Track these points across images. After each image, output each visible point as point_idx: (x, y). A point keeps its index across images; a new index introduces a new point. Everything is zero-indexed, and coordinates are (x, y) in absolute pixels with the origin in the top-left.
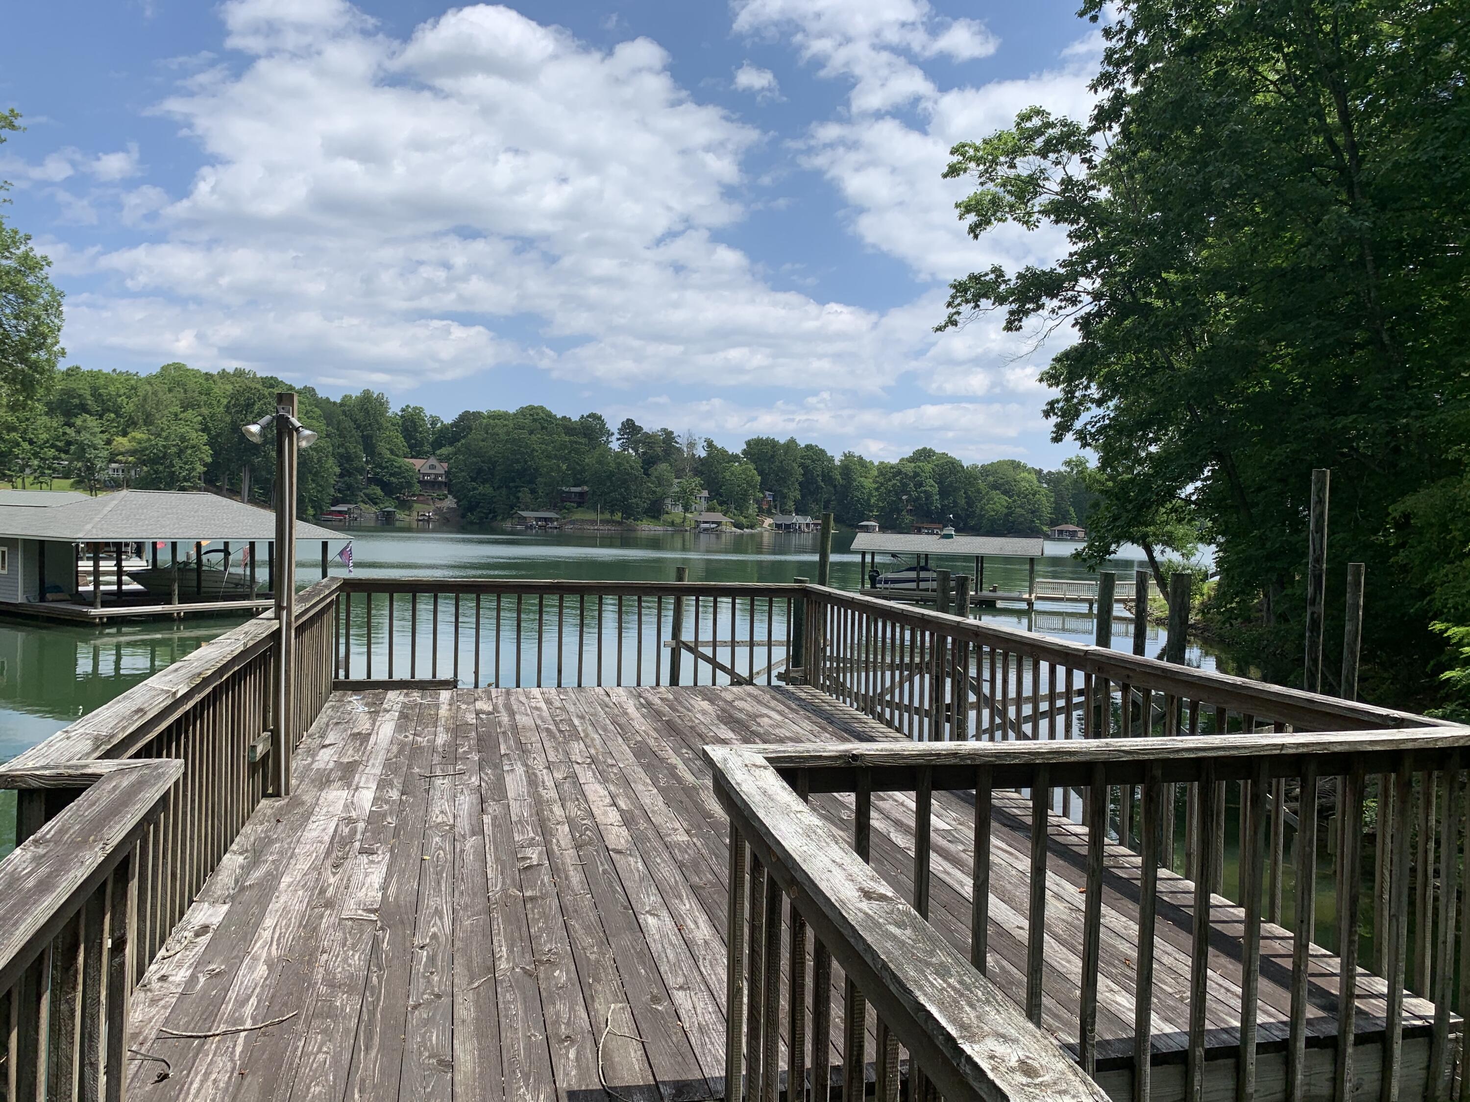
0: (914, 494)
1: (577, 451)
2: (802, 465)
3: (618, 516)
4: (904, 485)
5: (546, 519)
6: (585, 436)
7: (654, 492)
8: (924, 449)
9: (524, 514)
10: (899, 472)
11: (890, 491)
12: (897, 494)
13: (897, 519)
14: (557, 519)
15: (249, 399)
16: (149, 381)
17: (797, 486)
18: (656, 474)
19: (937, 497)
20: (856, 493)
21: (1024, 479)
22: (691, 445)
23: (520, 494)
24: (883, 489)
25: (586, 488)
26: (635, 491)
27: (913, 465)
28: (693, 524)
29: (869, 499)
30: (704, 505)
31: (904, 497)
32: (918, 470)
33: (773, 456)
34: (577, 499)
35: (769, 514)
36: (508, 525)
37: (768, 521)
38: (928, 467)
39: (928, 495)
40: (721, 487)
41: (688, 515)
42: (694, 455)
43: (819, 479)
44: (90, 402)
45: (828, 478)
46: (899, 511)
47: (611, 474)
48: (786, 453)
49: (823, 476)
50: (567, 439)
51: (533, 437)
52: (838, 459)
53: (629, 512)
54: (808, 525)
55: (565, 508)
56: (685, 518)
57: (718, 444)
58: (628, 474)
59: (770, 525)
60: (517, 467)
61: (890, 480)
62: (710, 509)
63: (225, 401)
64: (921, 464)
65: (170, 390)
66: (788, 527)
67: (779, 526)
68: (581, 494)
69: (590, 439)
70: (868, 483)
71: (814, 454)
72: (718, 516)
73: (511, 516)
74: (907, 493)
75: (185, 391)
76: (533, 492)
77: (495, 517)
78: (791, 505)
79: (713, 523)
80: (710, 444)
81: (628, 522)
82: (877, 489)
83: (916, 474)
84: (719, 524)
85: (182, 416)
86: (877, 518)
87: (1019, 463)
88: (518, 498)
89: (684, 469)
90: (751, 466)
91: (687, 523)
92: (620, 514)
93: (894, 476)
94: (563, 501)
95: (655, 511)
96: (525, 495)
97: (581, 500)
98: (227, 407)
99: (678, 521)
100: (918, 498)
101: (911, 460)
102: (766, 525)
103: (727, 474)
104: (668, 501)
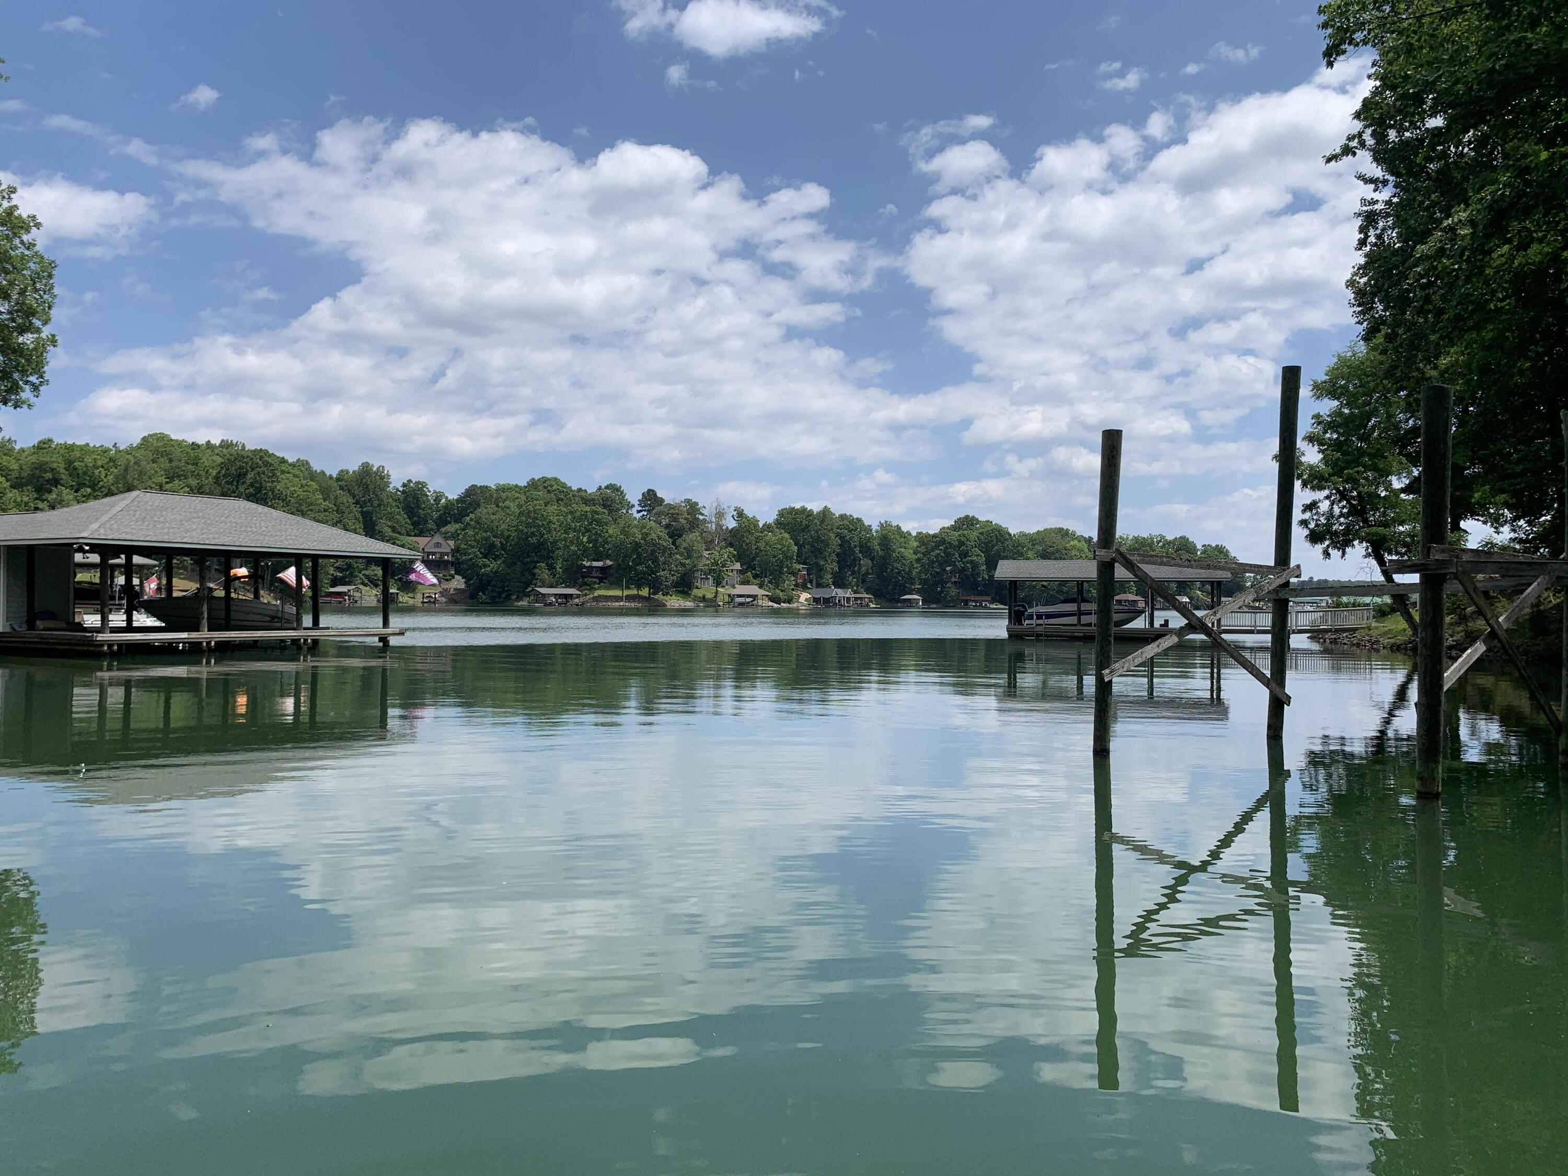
0: (959, 565)
1: (599, 522)
2: (838, 535)
3: (645, 592)
4: (948, 555)
5: (566, 596)
6: (604, 506)
7: (683, 565)
8: (967, 517)
9: (543, 590)
10: (943, 542)
11: (933, 562)
12: (941, 565)
13: (942, 592)
14: (578, 596)
15: (241, 468)
16: (130, 451)
17: (835, 558)
18: (685, 545)
19: (984, 567)
20: (896, 565)
21: (1074, 547)
22: (720, 515)
23: (537, 571)
24: (925, 560)
25: (609, 563)
26: (664, 563)
27: (956, 534)
28: (727, 599)
29: (910, 571)
30: (736, 577)
31: (948, 569)
32: (963, 539)
33: (807, 526)
34: (598, 574)
35: (805, 588)
36: (524, 603)
37: (804, 596)
38: (974, 535)
39: (975, 565)
40: (754, 559)
41: (719, 589)
42: (721, 527)
43: (857, 550)
44: (64, 475)
45: (866, 549)
46: (943, 583)
47: (637, 545)
48: (822, 522)
49: (861, 546)
50: (588, 509)
51: (550, 509)
52: (875, 527)
53: (656, 587)
54: (848, 599)
55: (586, 584)
56: (717, 592)
57: (749, 512)
58: (654, 545)
59: (806, 600)
60: (533, 540)
61: (933, 551)
62: (745, 582)
63: (214, 473)
64: (965, 532)
65: (154, 461)
66: (827, 601)
67: (816, 600)
68: (603, 569)
69: (610, 512)
70: (909, 554)
71: (853, 524)
72: (753, 589)
73: (528, 595)
74: (953, 564)
75: (171, 461)
76: (551, 567)
77: (509, 596)
78: (828, 578)
79: (748, 596)
80: (740, 514)
81: (656, 597)
82: (918, 560)
83: (962, 543)
84: (755, 597)
85: (168, 486)
86: (919, 592)
87: (1067, 530)
88: (534, 575)
89: (712, 541)
90: (787, 535)
91: (720, 597)
92: (647, 589)
93: (937, 547)
94: (583, 577)
95: (684, 586)
96: (543, 572)
97: (604, 576)
98: (217, 478)
99: (709, 596)
100: (964, 569)
101: (954, 528)
102: (802, 599)
103: (762, 545)
104: (698, 574)
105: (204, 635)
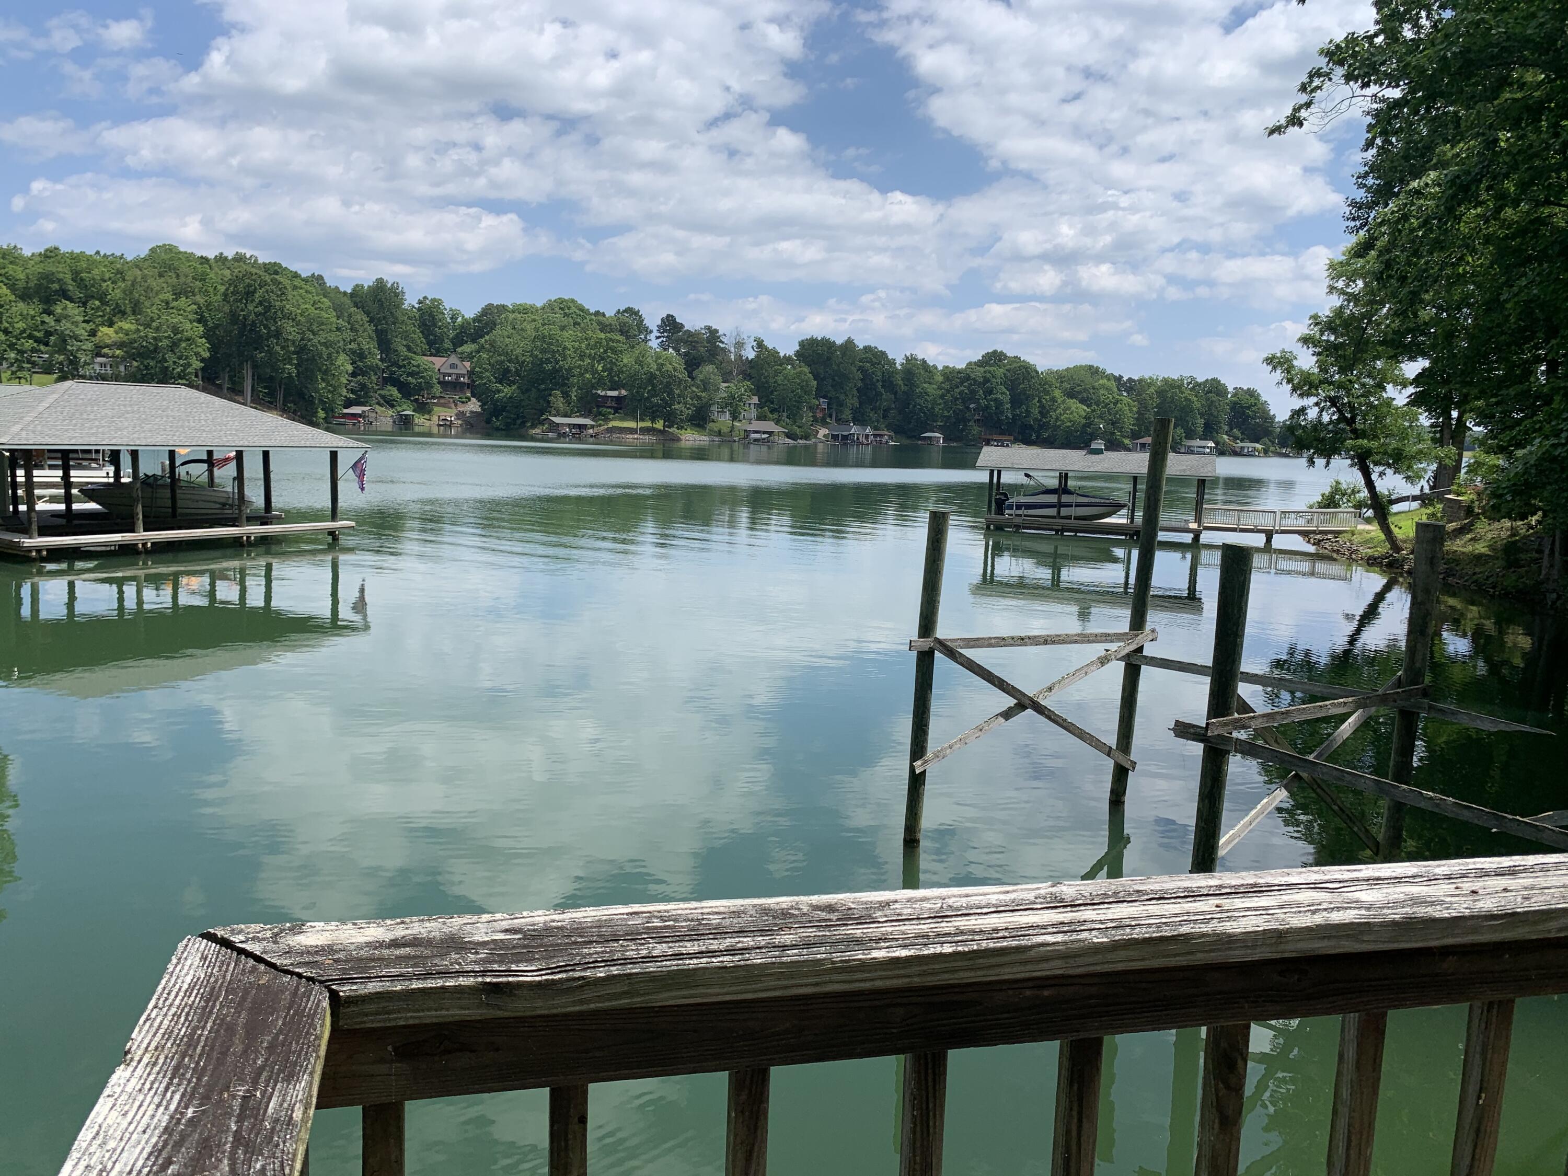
0: (983, 402)
1: (613, 350)
2: (860, 369)
3: (659, 425)
4: (973, 392)
5: (581, 427)
6: (622, 332)
7: (699, 398)
8: (995, 352)
9: (557, 420)
10: (968, 378)
11: (956, 399)
12: (964, 402)
13: (963, 430)
14: (592, 427)
15: (249, 285)
16: (137, 264)
17: (855, 392)
18: (701, 377)
19: (1009, 406)
20: (918, 401)
21: (1103, 386)
22: (740, 345)
23: (552, 398)
24: (949, 397)
25: (624, 392)
26: (679, 396)
27: (982, 369)
28: (742, 435)
29: (933, 408)
30: (753, 412)
31: (972, 406)
32: (988, 375)
33: (829, 359)
34: (614, 404)
35: (824, 424)
36: (537, 431)
37: (823, 432)
38: (1000, 372)
39: (999, 403)
40: (772, 392)
41: (736, 424)
42: (741, 356)
43: (879, 385)
44: (71, 287)
45: (888, 380)
46: (965, 421)
47: (652, 377)
48: (844, 354)
49: (883, 381)
50: (603, 336)
51: (566, 334)
52: (899, 361)
53: (671, 419)
54: (867, 436)
55: (600, 414)
56: (733, 427)
57: (769, 344)
58: (670, 377)
59: (825, 436)
60: (549, 367)
61: (958, 387)
62: (759, 418)
63: (222, 289)
64: (991, 369)
65: (161, 275)
66: (845, 438)
67: (835, 437)
68: (617, 399)
69: (628, 338)
70: (931, 389)
71: (875, 357)
72: (770, 426)
73: (542, 423)
74: (977, 401)
75: (178, 276)
76: (566, 395)
77: (524, 423)
78: (847, 414)
79: (764, 433)
80: (760, 344)
81: (671, 430)
82: (942, 397)
83: (986, 380)
84: (770, 433)
85: (175, 304)
86: (940, 429)
87: (1097, 368)
88: (549, 402)
89: (731, 373)
90: (806, 369)
91: (736, 433)
92: (662, 422)
93: (962, 383)
94: (598, 407)
95: (700, 419)
96: (558, 400)
97: (619, 406)
98: (225, 295)
99: (725, 430)
100: (987, 407)
101: (980, 364)
102: (820, 436)
103: (780, 378)
104: (714, 408)
105: (140, 536)
